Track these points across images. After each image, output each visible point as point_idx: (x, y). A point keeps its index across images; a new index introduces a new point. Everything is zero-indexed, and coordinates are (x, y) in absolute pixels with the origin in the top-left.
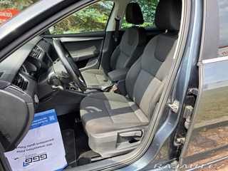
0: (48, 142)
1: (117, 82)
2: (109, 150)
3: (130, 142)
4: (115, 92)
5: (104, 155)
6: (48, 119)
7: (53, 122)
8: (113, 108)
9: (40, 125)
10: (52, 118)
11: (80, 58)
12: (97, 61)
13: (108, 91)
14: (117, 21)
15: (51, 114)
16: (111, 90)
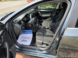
0: (29, 38)
1: (51, 27)
2: (40, 45)
3: (46, 45)
4: (50, 30)
5: (38, 46)
6: (30, 32)
7: (31, 33)
8: (46, 34)
9: (28, 33)
10: (31, 32)
11: (45, 16)
12: (50, 18)
13: (48, 29)
14: (60, 6)
15: (31, 31)
16: (49, 29)
